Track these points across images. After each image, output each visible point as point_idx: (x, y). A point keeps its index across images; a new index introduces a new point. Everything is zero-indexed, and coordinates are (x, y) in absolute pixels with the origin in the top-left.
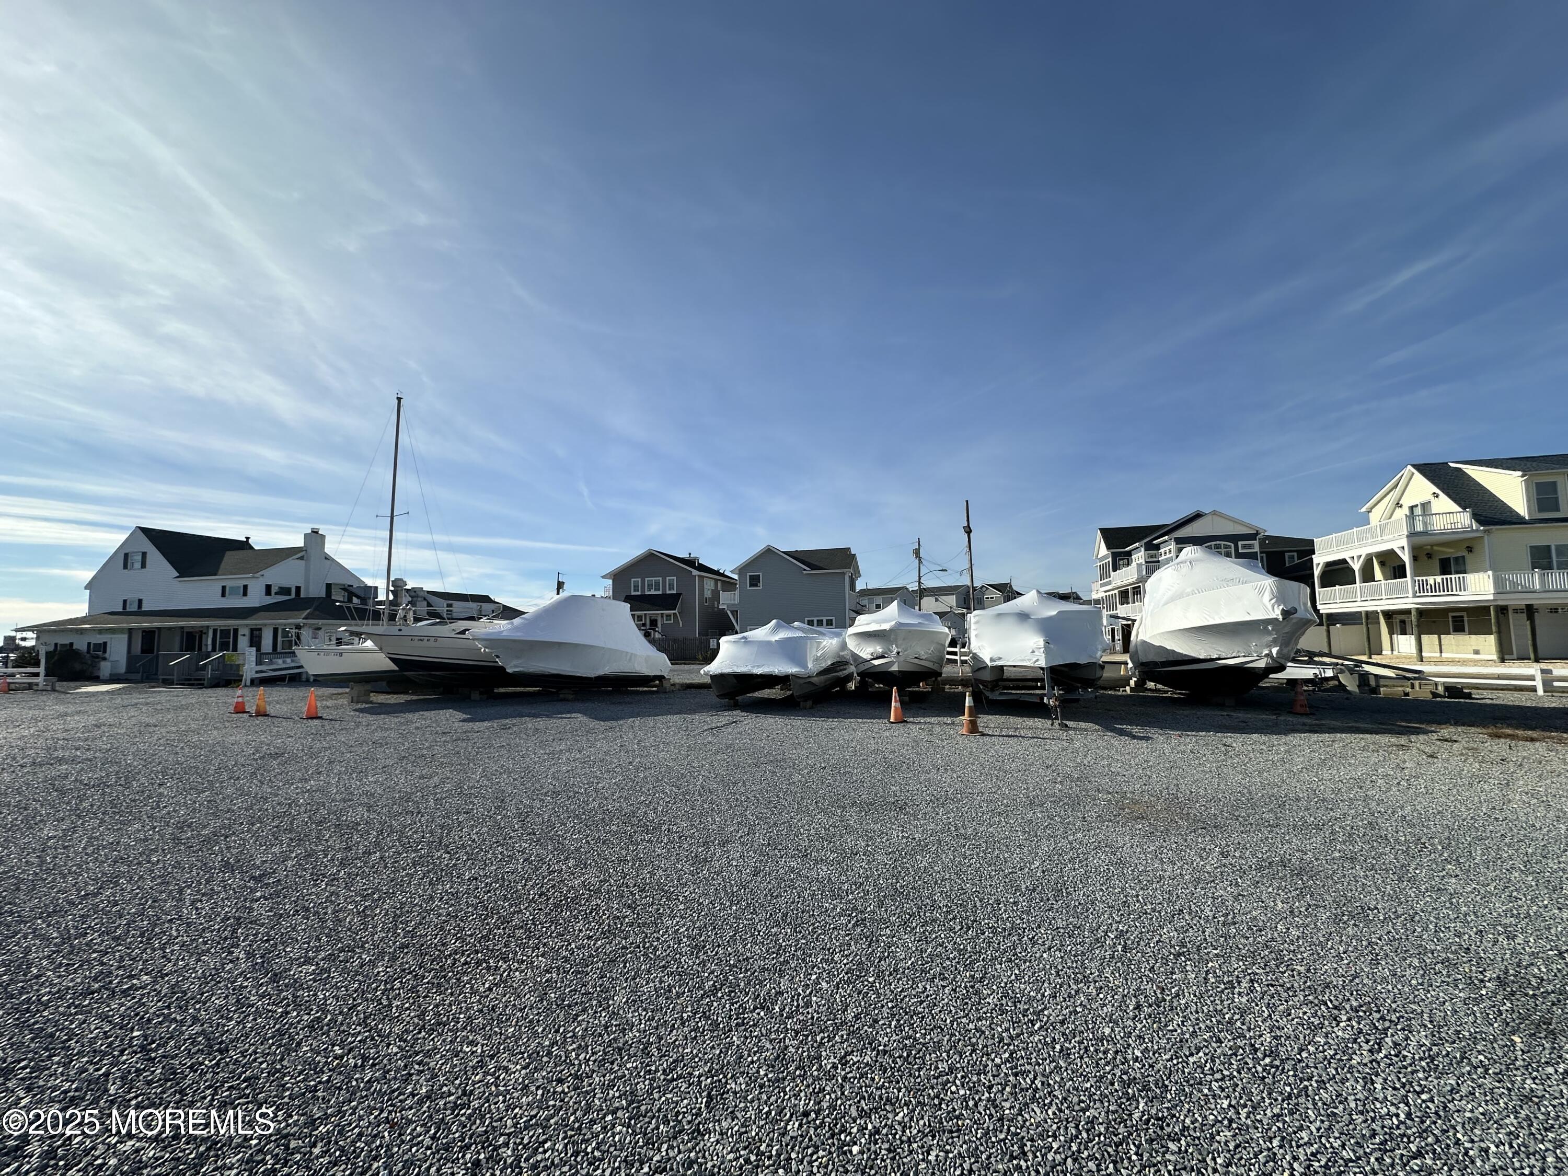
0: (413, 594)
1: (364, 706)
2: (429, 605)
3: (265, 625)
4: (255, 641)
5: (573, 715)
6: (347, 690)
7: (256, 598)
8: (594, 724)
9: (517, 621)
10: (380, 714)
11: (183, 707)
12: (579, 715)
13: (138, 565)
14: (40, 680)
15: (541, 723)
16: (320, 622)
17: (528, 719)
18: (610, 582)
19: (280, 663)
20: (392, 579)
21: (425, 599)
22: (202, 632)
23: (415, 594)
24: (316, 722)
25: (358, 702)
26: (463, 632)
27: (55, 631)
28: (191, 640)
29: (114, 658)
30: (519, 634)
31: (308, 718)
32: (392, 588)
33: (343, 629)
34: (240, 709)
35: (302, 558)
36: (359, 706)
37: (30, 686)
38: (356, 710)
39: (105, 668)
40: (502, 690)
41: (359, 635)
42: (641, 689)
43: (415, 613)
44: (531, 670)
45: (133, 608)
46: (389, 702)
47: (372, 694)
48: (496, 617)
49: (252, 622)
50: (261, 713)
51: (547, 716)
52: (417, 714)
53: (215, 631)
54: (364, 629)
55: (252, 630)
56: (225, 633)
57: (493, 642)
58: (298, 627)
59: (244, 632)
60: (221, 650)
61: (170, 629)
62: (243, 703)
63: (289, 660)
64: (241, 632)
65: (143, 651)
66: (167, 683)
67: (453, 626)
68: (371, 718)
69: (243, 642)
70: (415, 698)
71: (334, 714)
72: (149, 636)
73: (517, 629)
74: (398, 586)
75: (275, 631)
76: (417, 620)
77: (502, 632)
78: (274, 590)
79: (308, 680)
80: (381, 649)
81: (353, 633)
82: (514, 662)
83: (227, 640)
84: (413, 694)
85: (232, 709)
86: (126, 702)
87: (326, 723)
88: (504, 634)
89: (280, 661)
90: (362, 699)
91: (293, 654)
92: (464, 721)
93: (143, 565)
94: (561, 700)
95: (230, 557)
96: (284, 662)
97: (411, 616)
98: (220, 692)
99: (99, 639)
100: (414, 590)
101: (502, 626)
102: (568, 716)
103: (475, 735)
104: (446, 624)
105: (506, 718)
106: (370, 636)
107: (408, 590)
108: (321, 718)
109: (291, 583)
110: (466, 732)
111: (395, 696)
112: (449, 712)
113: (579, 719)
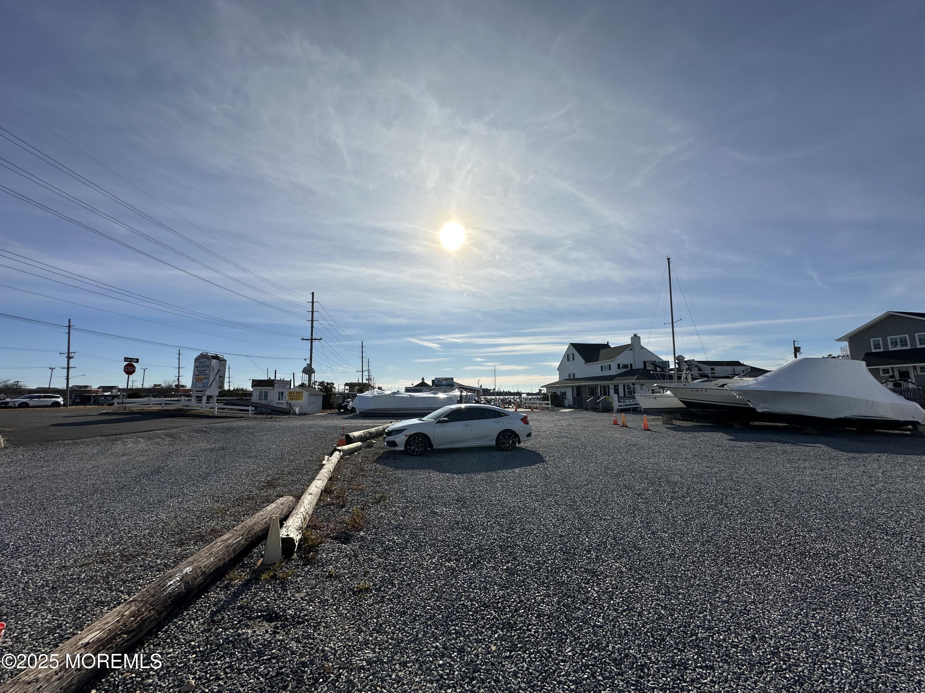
0: (689, 364)
1: (670, 426)
2: (700, 370)
3: (620, 383)
4: (617, 391)
5: (816, 445)
6: (661, 417)
7: (614, 371)
8: (835, 453)
9: (760, 378)
10: (679, 431)
11: (595, 420)
12: (823, 446)
13: (572, 359)
14: (549, 406)
15: (788, 447)
16: (643, 381)
17: (777, 444)
18: (847, 343)
19: (627, 402)
20: (676, 356)
21: (696, 366)
22: (596, 387)
23: (691, 364)
24: (648, 432)
25: (667, 424)
26: (723, 386)
27: (551, 387)
28: (592, 391)
29: (568, 398)
30: (763, 387)
31: (645, 430)
32: (677, 361)
33: (655, 385)
34: (615, 423)
35: (631, 349)
36: (668, 426)
37: (547, 408)
38: (667, 428)
39: (566, 403)
40: (757, 423)
41: (663, 388)
42: (891, 432)
43: (692, 375)
44: (776, 411)
45: (572, 377)
46: (683, 425)
47: (673, 420)
48: (745, 376)
49: (615, 382)
50: (624, 426)
51: (793, 444)
52: (700, 434)
53: (601, 386)
54: (665, 385)
55: (615, 386)
56: (605, 387)
57: (744, 392)
58: (634, 384)
59: (612, 386)
60: (604, 395)
61: (585, 386)
62: (616, 420)
63: (631, 401)
64: (610, 387)
65: (577, 395)
66: (587, 409)
67: (716, 382)
68: (675, 433)
69: (612, 391)
70: (698, 424)
71: (656, 429)
72: (578, 388)
73: (761, 383)
74: (679, 360)
75: (624, 386)
76: (693, 379)
77: (750, 385)
78: (621, 366)
79: (641, 411)
80: (675, 396)
81: (660, 387)
82: (762, 405)
83: (605, 391)
84: (696, 422)
85: (612, 422)
86: (576, 417)
87: (653, 433)
88: (751, 387)
89: (628, 401)
90: (669, 422)
91: (634, 397)
92: (730, 440)
93: (573, 359)
94: (805, 434)
95: (603, 352)
96: (629, 401)
97: (689, 377)
98: (606, 414)
99: (563, 390)
100: (689, 361)
101: (749, 382)
102: (812, 445)
103: (738, 449)
104: (711, 381)
105: (760, 441)
106: (669, 388)
107: (686, 362)
108: (650, 430)
109: (628, 362)
110: (732, 447)
111: (686, 422)
112: (720, 434)
113: (822, 449)
